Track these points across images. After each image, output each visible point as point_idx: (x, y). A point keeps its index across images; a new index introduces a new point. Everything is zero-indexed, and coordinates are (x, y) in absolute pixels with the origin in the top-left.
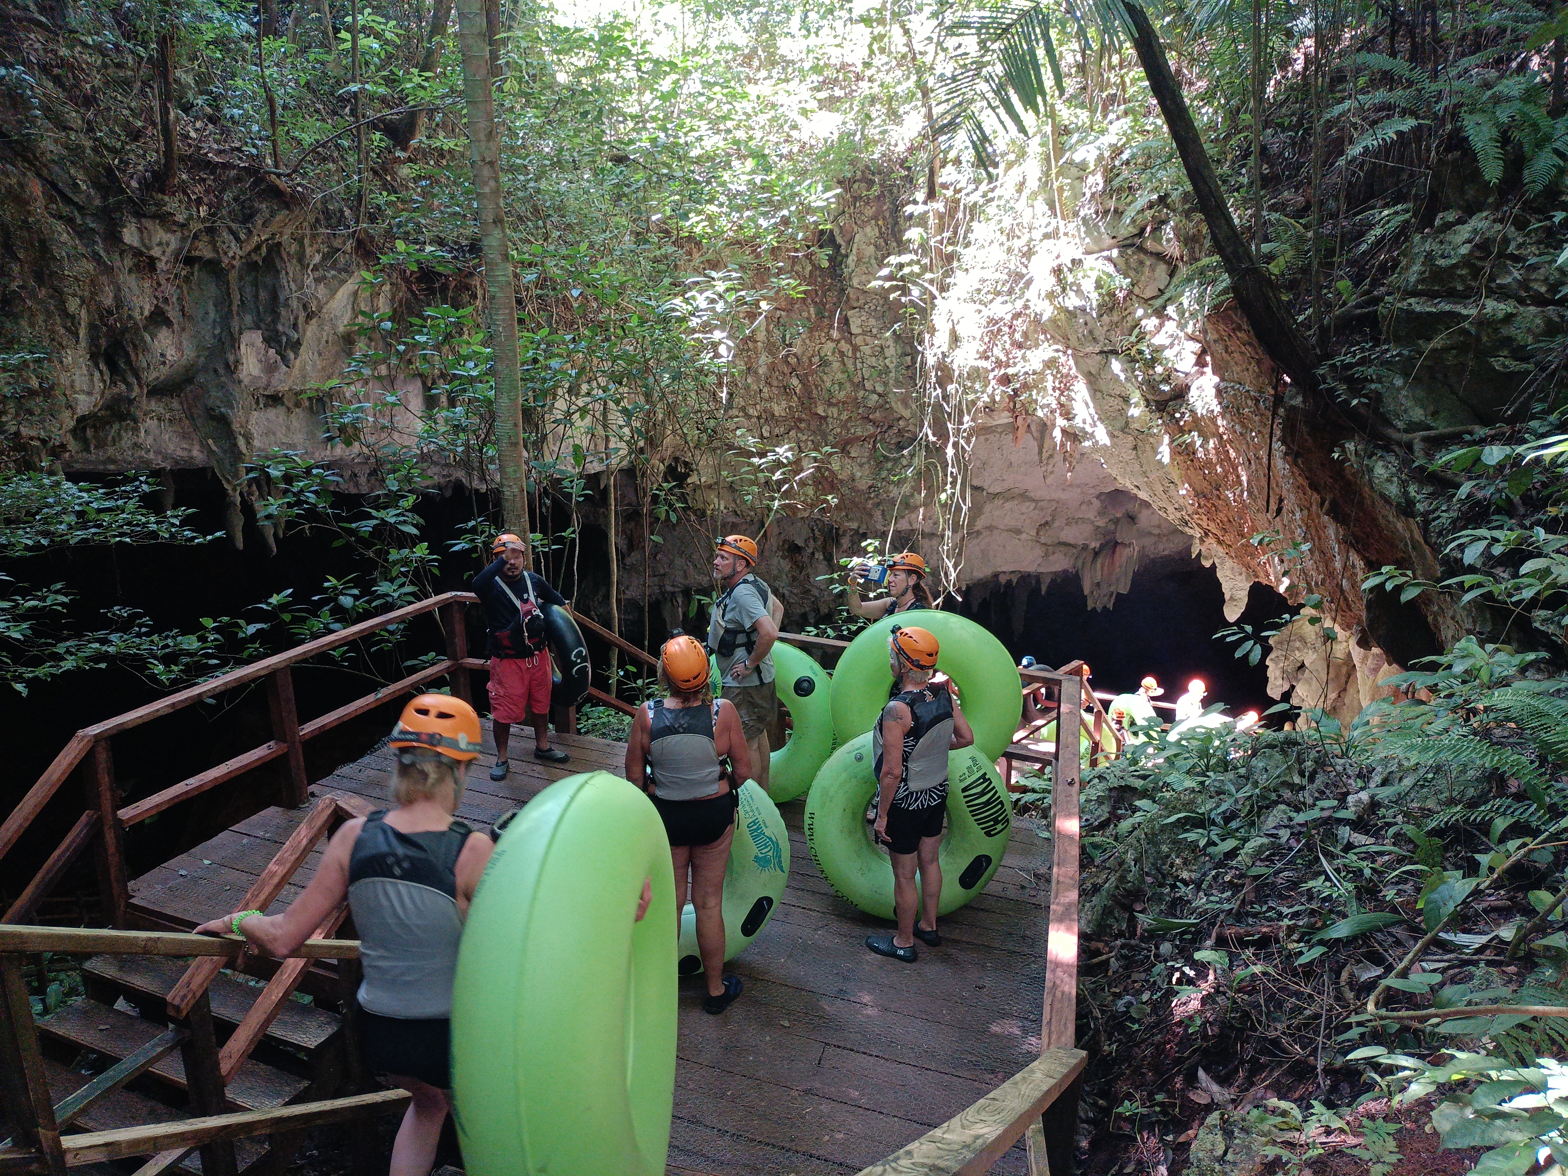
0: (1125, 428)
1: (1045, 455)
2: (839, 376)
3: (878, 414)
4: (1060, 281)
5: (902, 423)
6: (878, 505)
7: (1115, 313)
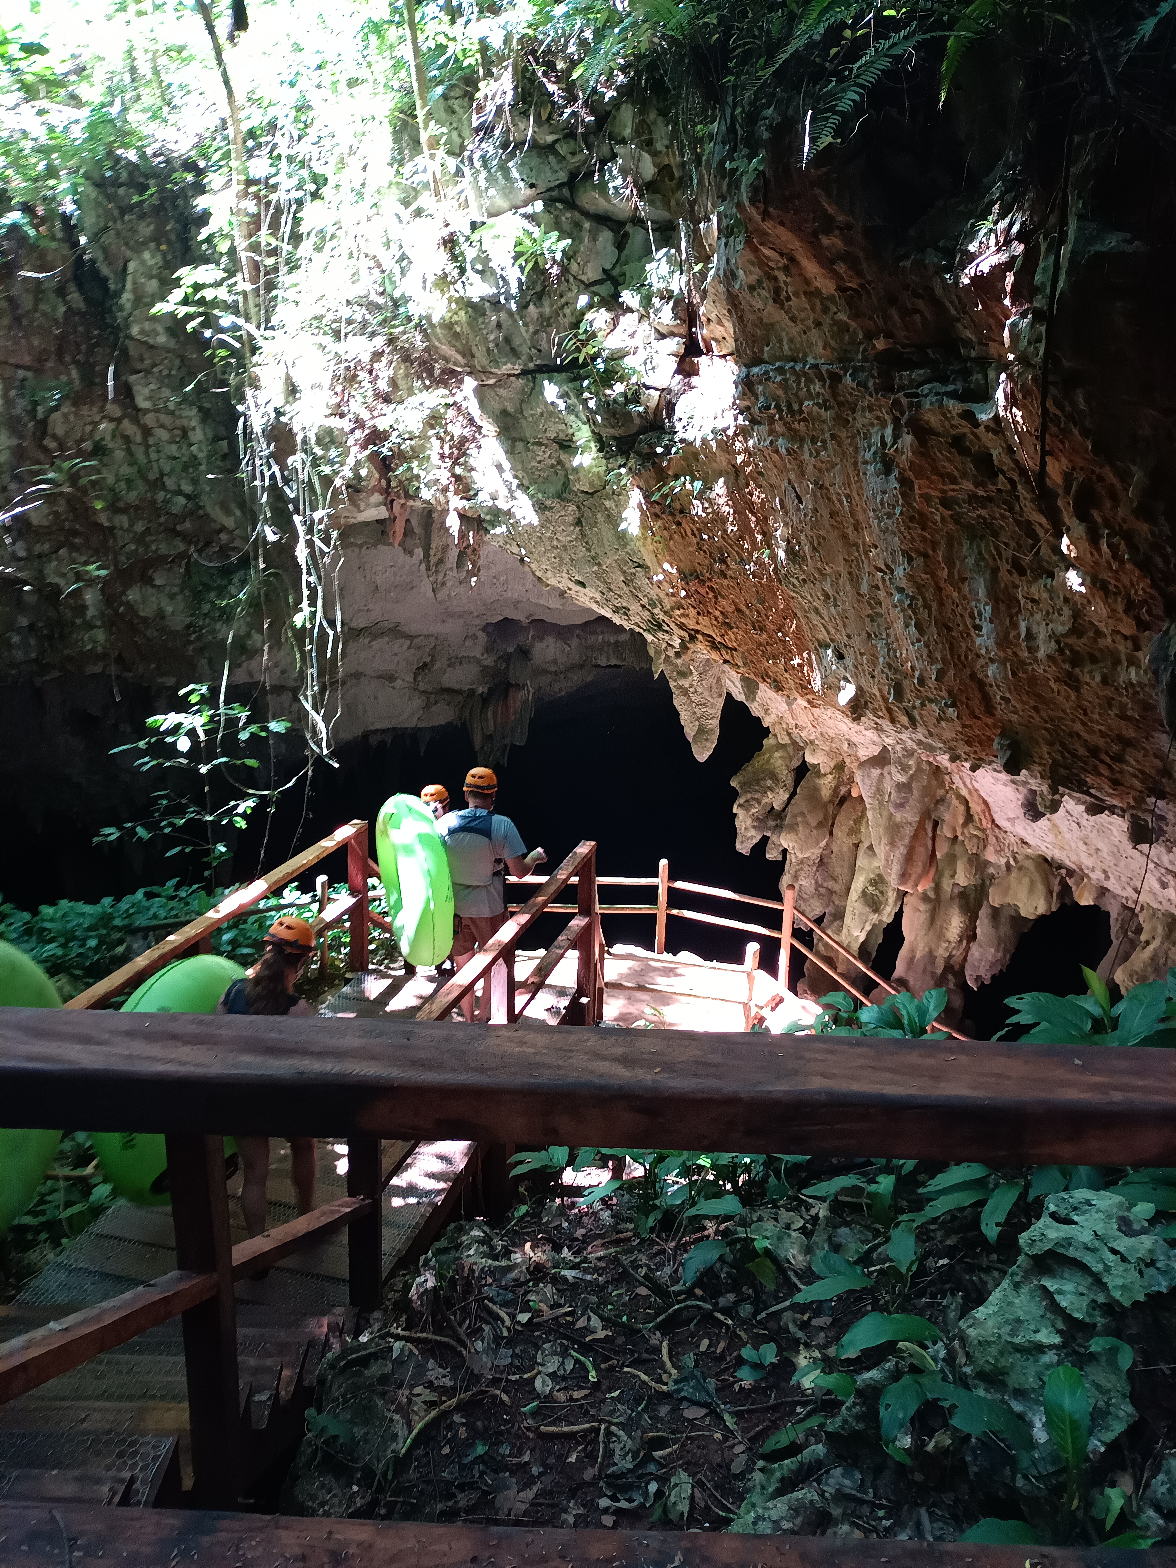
0: (564, 493)
1: (433, 560)
2: (126, 470)
3: (188, 525)
4: (454, 258)
5: (224, 537)
6: (200, 651)
7: (546, 302)
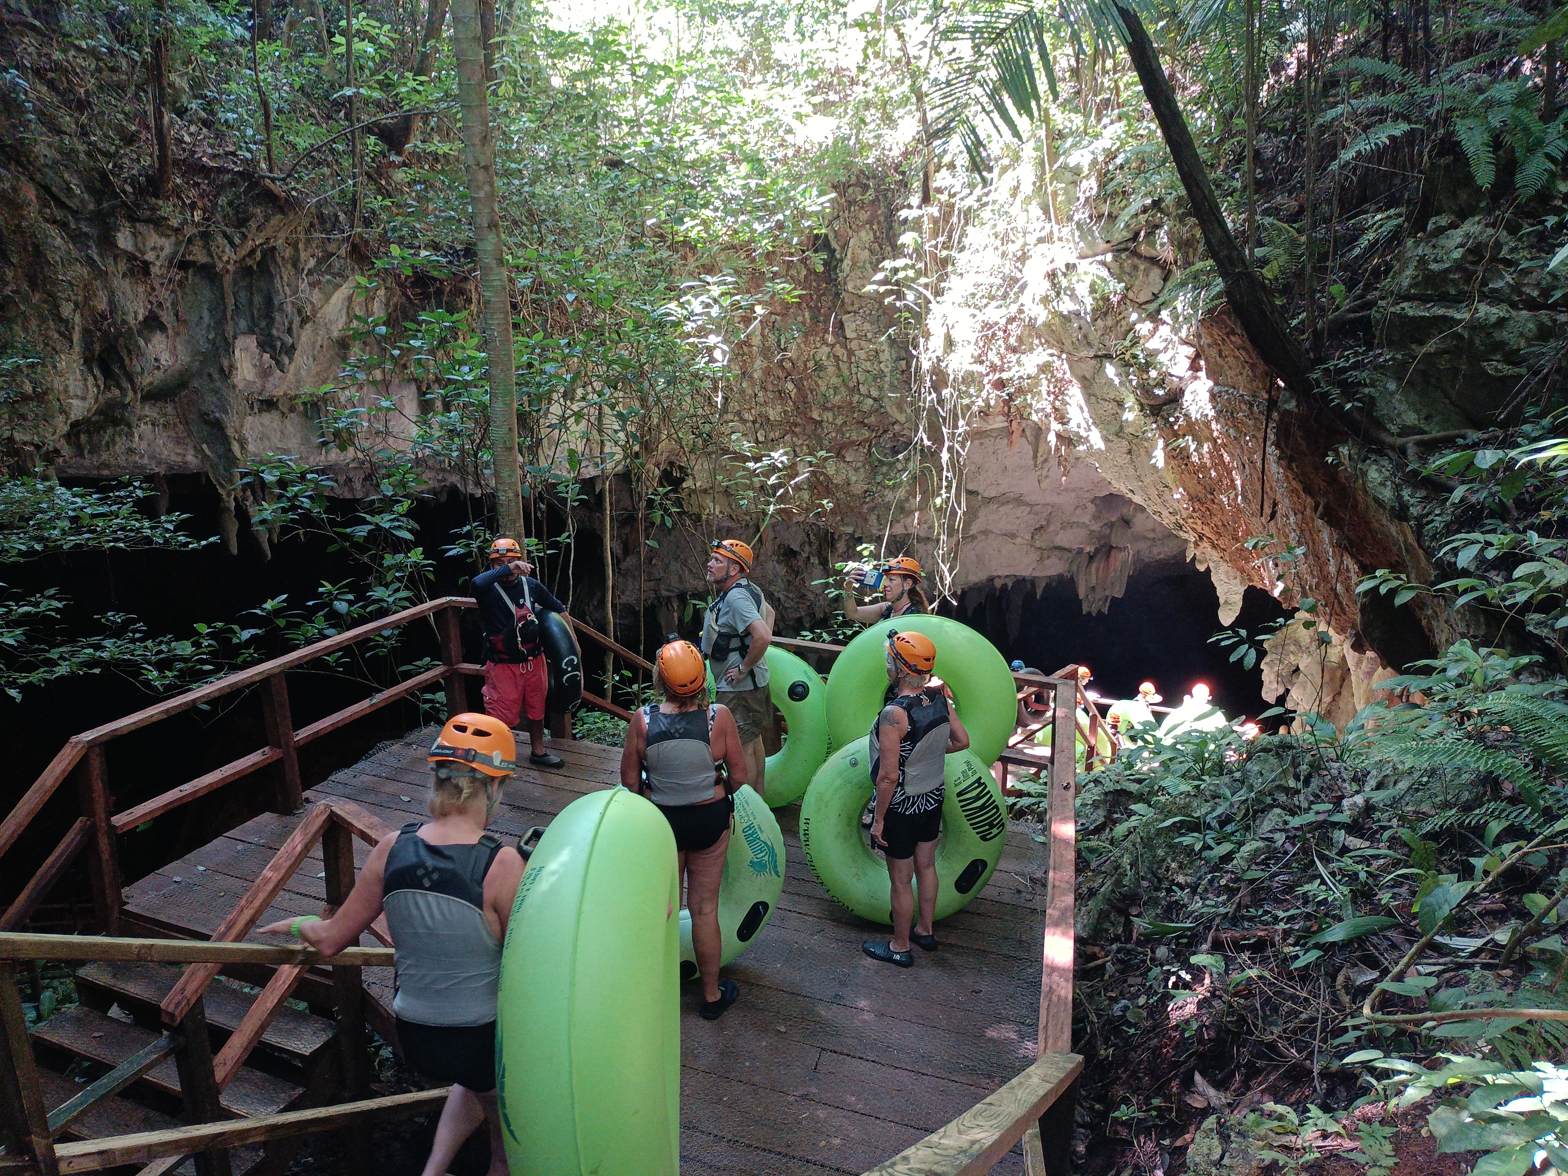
0: (1120, 432)
1: (1040, 460)
2: (835, 380)
3: (873, 419)
4: (1054, 285)
5: (897, 427)
6: (873, 509)
7: (1109, 318)
